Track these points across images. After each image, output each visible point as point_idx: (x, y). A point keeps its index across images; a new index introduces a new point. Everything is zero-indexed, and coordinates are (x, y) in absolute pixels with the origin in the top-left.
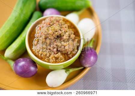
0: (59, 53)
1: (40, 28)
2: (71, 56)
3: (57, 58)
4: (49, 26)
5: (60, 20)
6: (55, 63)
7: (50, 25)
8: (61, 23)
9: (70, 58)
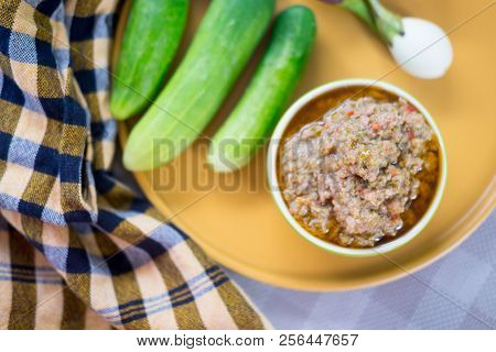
0: (326, 212)
1: (352, 113)
2: (344, 239)
3: (310, 215)
4: (370, 132)
5: (420, 136)
6: (297, 220)
7: (376, 131)
8: (414, 147)
9: (336, 242)
